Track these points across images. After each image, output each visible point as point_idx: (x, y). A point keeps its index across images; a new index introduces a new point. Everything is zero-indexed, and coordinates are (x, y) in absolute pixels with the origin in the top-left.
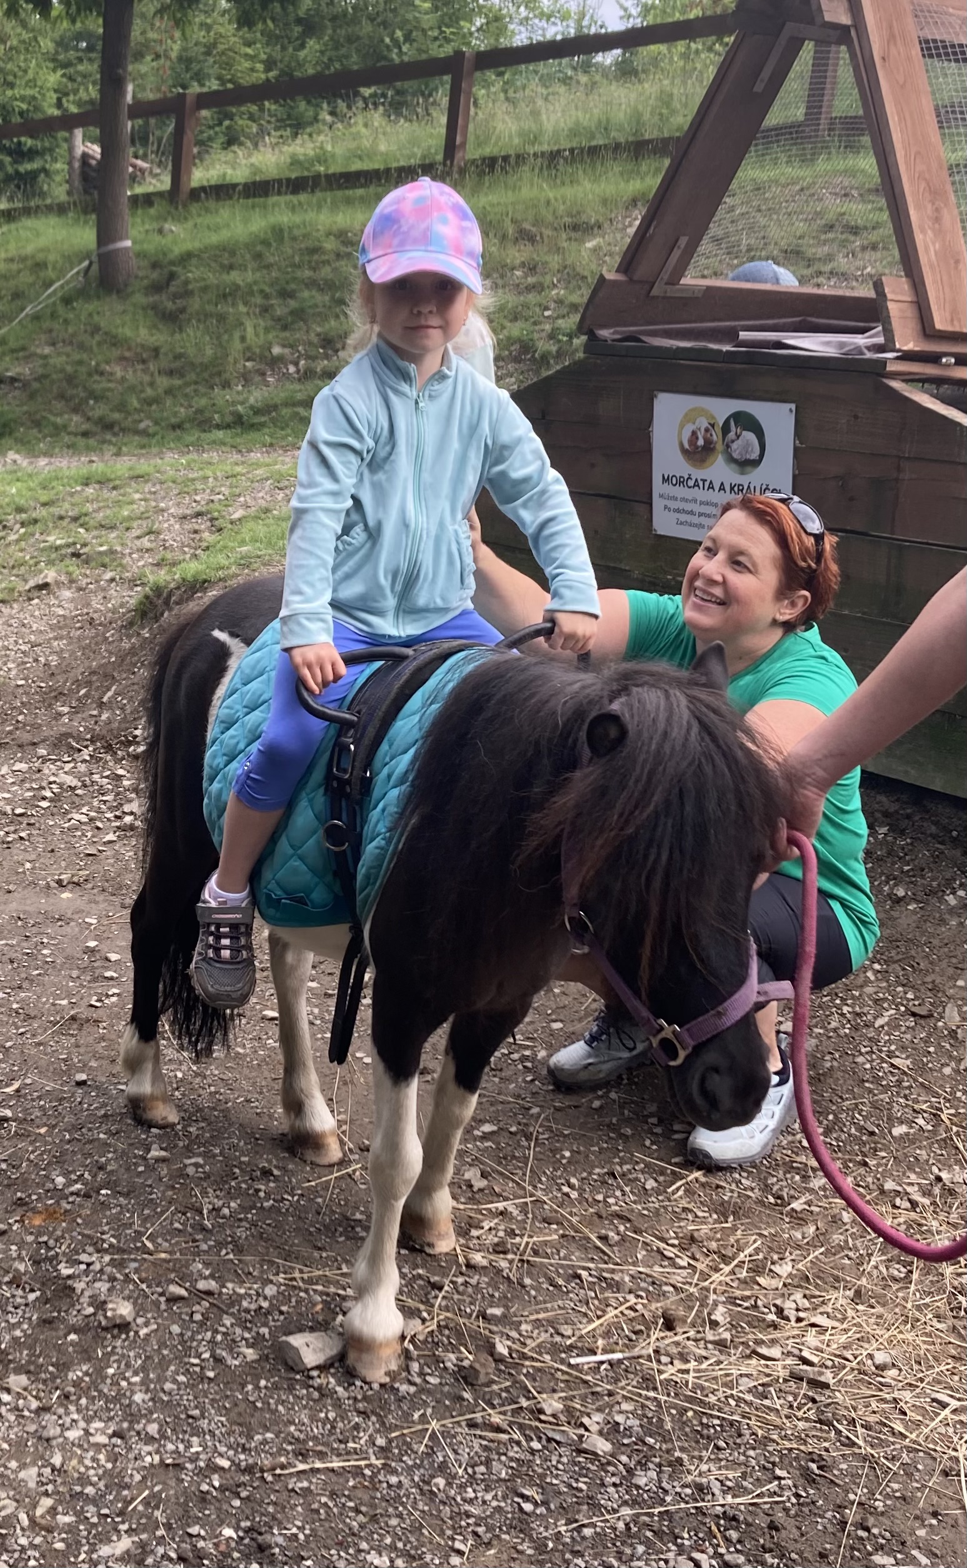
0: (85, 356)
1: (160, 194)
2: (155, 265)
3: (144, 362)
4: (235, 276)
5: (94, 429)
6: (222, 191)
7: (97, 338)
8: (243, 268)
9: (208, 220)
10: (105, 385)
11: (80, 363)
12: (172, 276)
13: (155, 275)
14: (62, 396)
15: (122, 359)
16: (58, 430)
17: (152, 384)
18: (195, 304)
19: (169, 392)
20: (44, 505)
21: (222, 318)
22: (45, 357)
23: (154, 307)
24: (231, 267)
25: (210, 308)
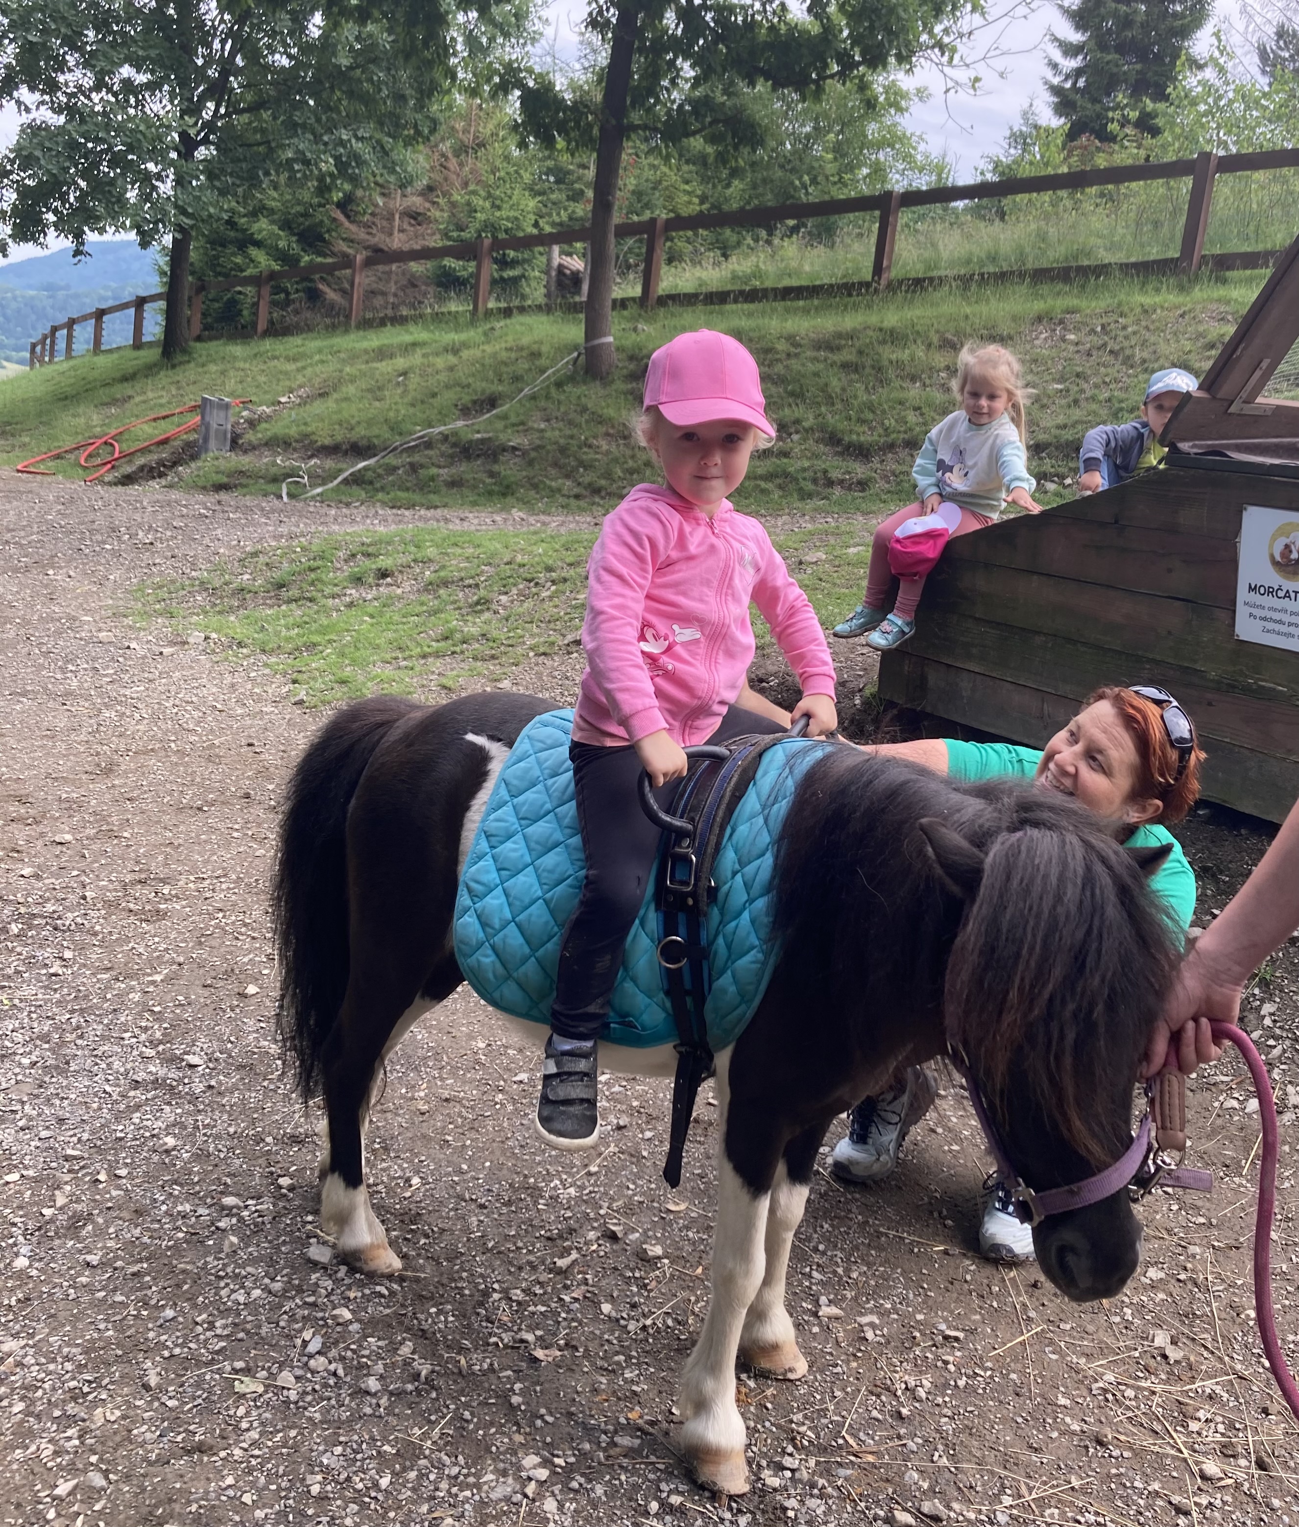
0: (575, 431)
1: (633, 299)
2: (631, 358)
3: (624, 437)
5: (584, 492)
6: (687, 300)
7: (586, 416)
9: (674, 322)
10: (592, 456)
11: (572, 437)
13: (632, 366)
14: (556, 464)
15: (607, 434)
16: (554, 492)
17: (633, 457)
22: (542, 431)
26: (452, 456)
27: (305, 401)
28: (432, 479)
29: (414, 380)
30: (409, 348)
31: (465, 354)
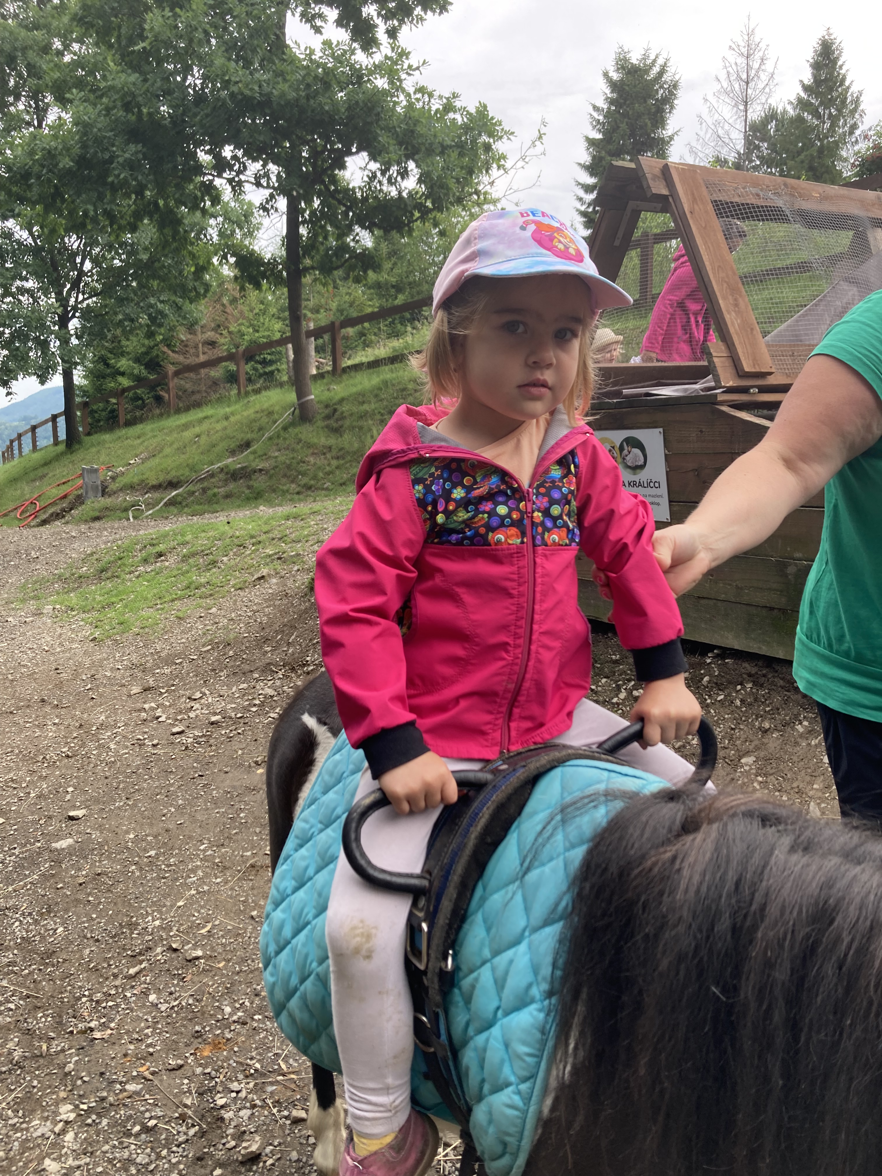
0: (295, 455)
1: (328, 372)
2: (327, 406)
3: (324, 454)
4: (366, 407)
5: (302, 490)
6: (357, 367)
7: (301, 445)
8: (370, 402)
9: (351, 382)
10: (306, 468)
11: (293, 458)
12: (335, 410)
13: (327, 411)
14: (285, 476)
15: (313, 454)
16: (284, 492)
17: (329, 465)
18: (347, 423)
19: (337, 467)
20: (265, 533)
21: (361, 428)
22: (276, 457)
23: (327, 427)
24: (364, 402)
25: (355, 424)
26: (226, 480)
27: (144, 461)
28: (215, 495)
29: (204, 439)
30: (201, 421)
31: (232, 419)
